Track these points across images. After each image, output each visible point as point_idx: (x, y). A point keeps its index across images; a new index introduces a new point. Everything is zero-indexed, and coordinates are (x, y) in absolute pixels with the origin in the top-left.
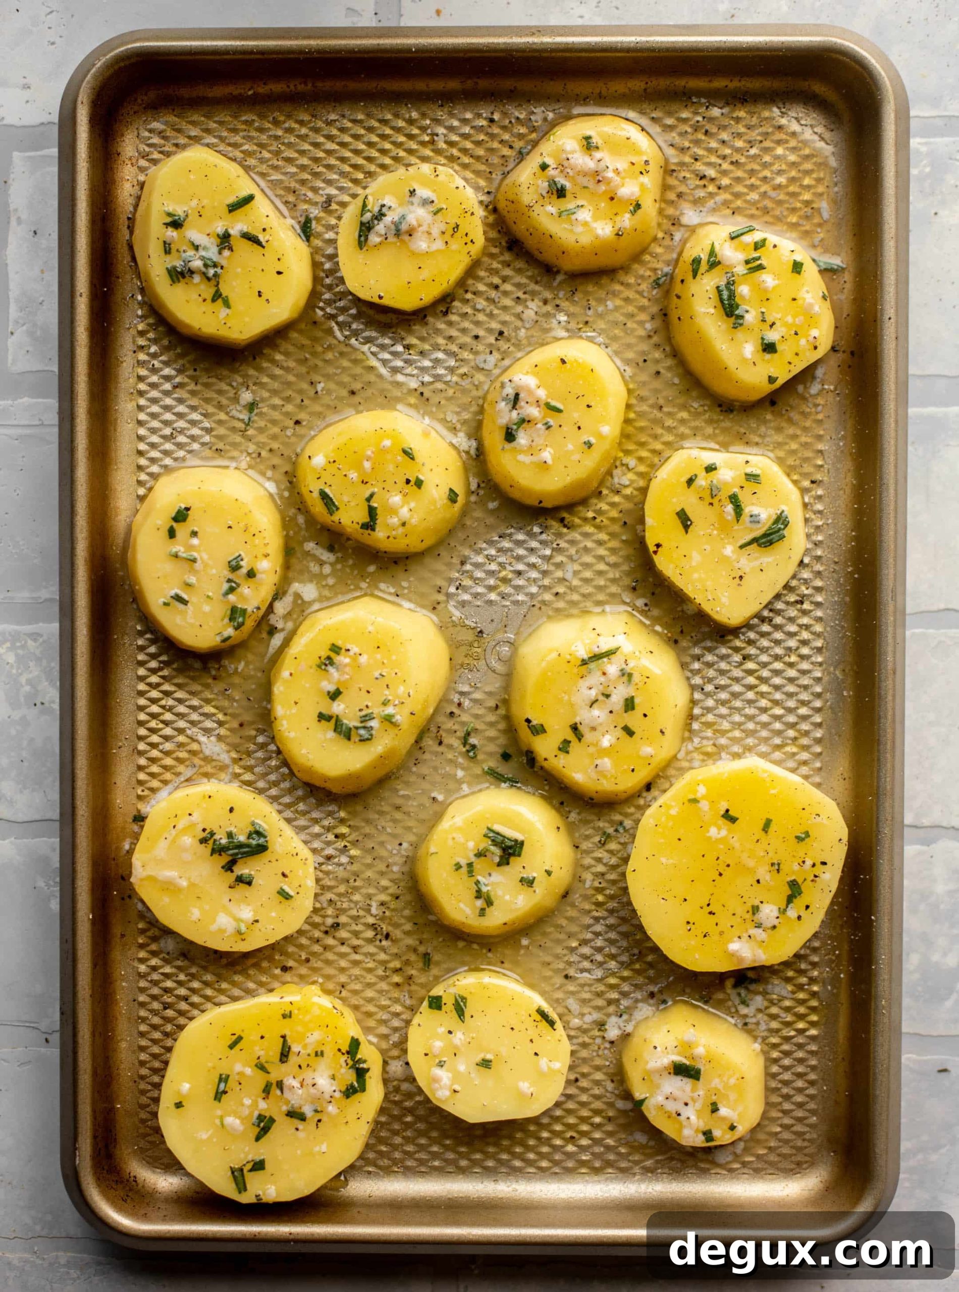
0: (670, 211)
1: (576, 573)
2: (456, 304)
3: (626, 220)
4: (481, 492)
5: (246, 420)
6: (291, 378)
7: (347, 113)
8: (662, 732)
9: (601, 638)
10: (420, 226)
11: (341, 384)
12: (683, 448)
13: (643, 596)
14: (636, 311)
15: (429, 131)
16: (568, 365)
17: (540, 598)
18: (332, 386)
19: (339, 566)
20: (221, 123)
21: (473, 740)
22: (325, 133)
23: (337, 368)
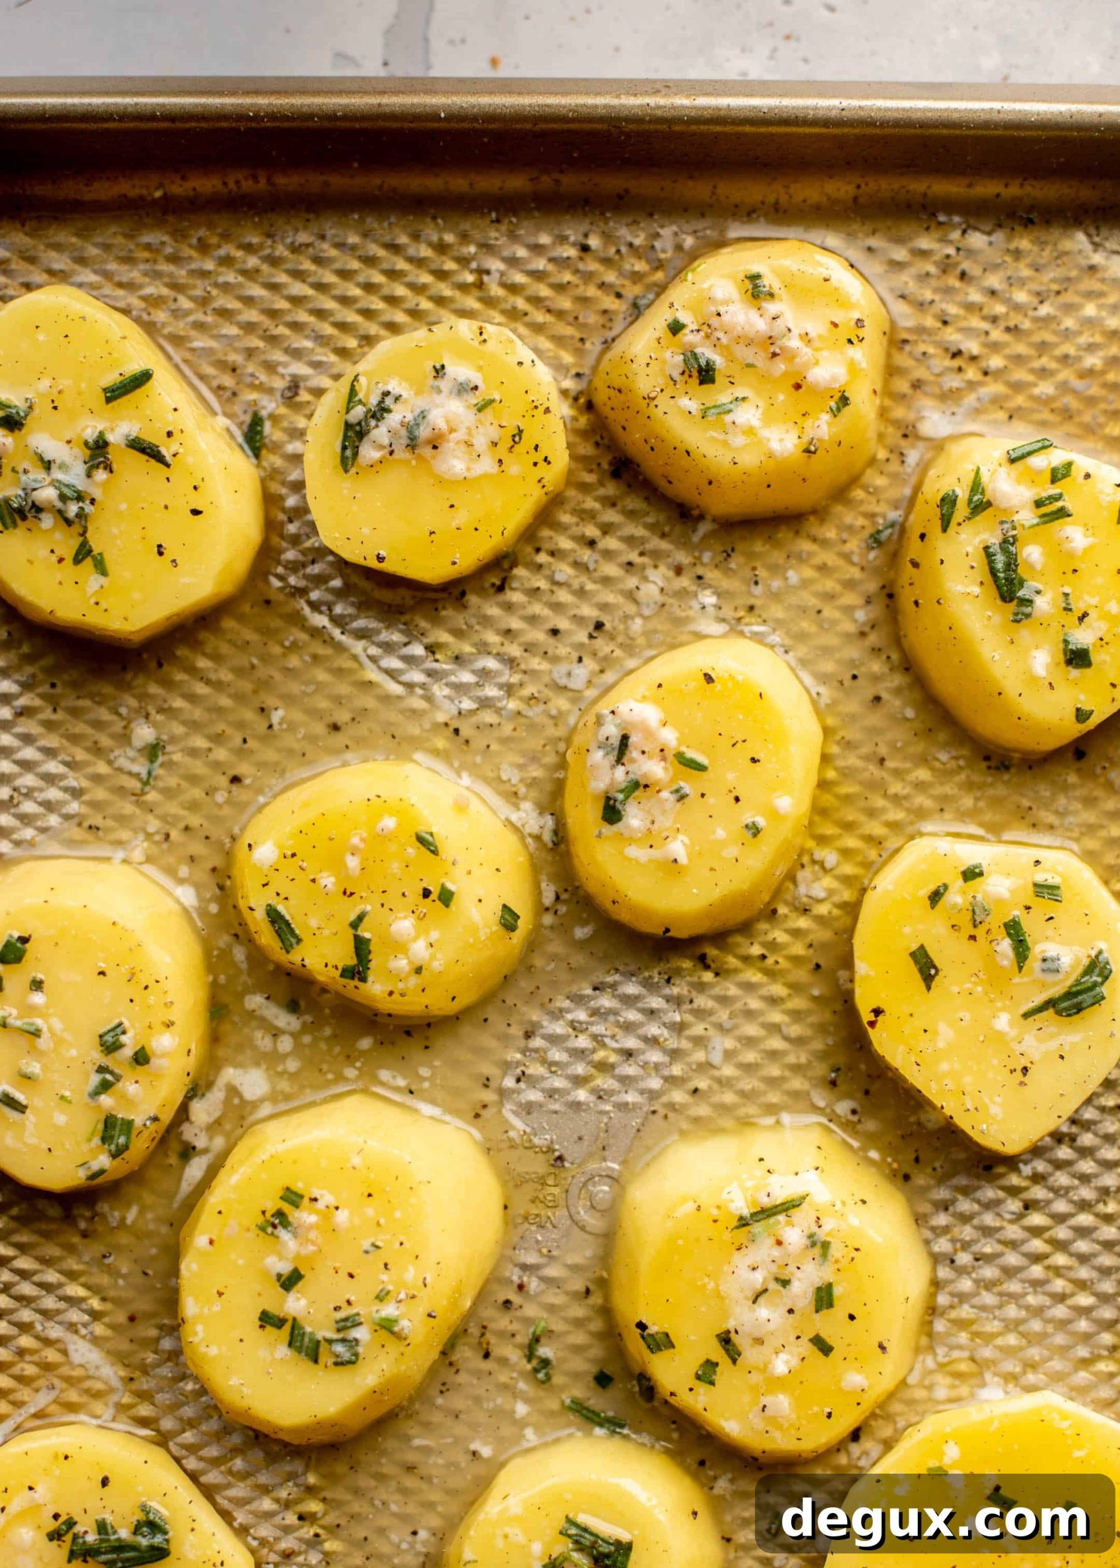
0: (899, 412)
1: (728, 1055)
2: (520, 572)
3: (822, 426)
4: (563, 909)
5: (144, 775)
6: (225, 701)
7: (330, 233)
8: (882, 1347)
9: (773, 1179)
10: (452, 430)
11: (314, 713)
12: (921, 834)
13: (849, 1096)
14: (838, 588)
15: (474, 265)
16: (717, 686)
17: (665, 1099)
18: (297, 715)
19: (307, 1039)
20: (107, 247)
21: (544, 1351)
22: (289, 266)
23: (307, 683)
